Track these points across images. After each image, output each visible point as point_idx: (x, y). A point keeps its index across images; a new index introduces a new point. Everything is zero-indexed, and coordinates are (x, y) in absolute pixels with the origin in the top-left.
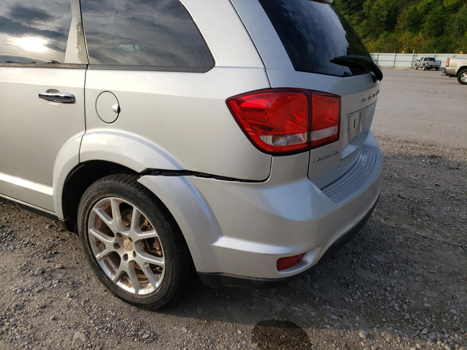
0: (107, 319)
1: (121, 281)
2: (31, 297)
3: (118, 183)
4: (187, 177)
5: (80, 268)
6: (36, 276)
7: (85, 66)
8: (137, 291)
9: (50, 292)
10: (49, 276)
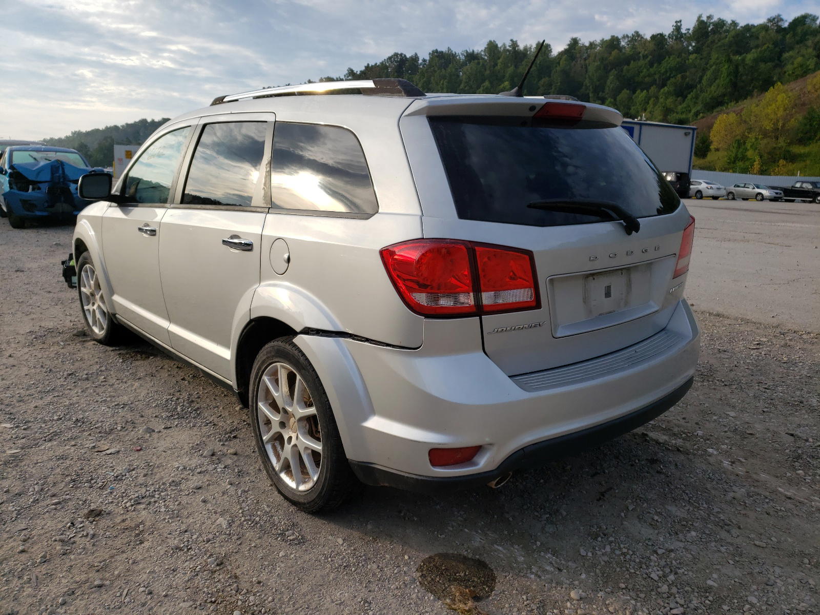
0: (259, 513)
1: (285, 473)
2: (190, 477)
3: (285, 346)
4: (342, 340)
5: (255, 458)
6: (205, 457)
7: (267, 210)
8: (298, 486)
9: (212, 476)
10: (218, 459)
